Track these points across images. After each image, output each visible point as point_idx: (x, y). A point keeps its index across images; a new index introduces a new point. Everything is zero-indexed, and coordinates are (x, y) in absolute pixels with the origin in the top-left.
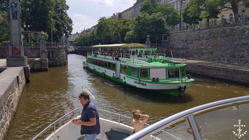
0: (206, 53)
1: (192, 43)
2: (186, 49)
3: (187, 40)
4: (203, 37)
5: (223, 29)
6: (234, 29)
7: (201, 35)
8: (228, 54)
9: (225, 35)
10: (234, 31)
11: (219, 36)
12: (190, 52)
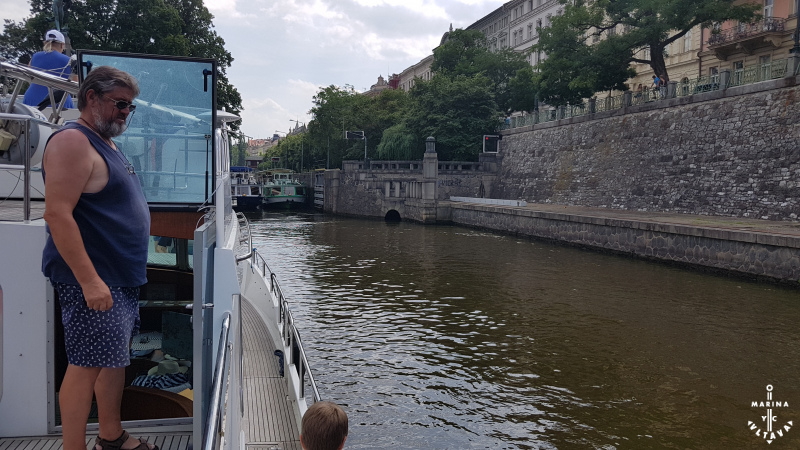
0: (581, 184)
1: (553, 159)
2: (539, 175)
3: (543, 149)
4: (580, 142)
5: (624, 120)
6: (647, 120)
7: (575, 137)
8: (629, 186)
9: (626, 134)
10: (647, 124)
11: (613, 137)
12: (546, 184)
